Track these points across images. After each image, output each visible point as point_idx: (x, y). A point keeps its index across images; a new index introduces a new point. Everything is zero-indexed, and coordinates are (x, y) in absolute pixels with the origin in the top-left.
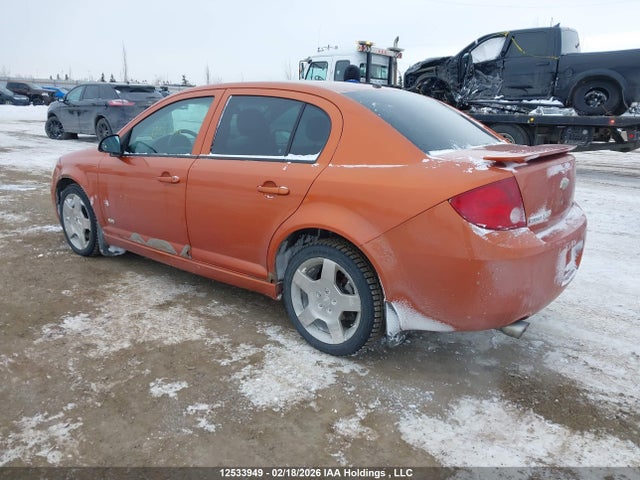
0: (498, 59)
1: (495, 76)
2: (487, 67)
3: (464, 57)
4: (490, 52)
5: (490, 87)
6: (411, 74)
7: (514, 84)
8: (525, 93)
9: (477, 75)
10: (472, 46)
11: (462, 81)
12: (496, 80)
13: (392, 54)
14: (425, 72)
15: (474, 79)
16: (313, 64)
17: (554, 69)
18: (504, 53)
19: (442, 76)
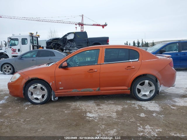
0: (74, 39)
1: (74, 43)
2: (71, 40)
3: (64, 38)
4: (71, 37)
5: (73, 45)
6: (49, 42)
7: (78, 45)
8: (81, 47)
9: (69, 43)
10: (66, 35)
11: (65, 44)
12: (74, 44)
13: (37, 37)
14: (53, 42)
15: (68, 43)
16: (12, 39)
17: (87, 41)
18: (75, 37)
19: (59, 43)
